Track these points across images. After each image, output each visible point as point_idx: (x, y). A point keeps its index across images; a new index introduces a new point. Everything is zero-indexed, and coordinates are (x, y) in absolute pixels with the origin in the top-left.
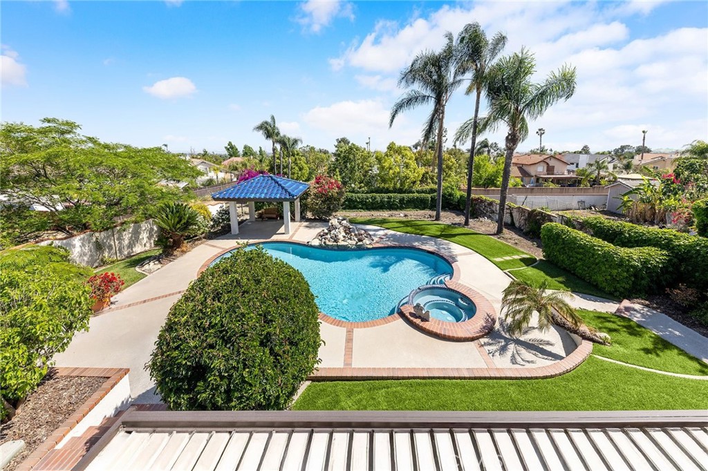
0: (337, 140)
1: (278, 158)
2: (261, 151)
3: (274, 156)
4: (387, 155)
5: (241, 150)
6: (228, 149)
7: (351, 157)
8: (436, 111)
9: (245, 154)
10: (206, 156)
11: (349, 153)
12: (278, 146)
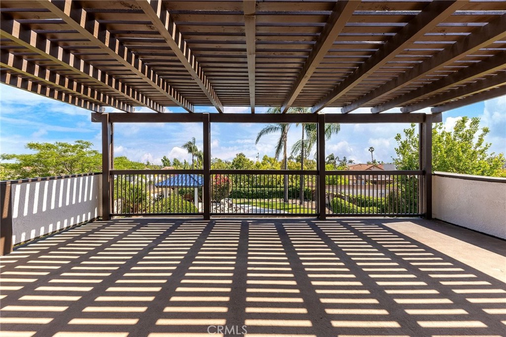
0: (237, 154)
1: (196, 166)
2: (185, 162)
3: (193, 165)
4: (263, 164)
5: (172, 162)
6: (163, 161)
7: (241, 165)
8: (282, 136)
9: (175, 164)
10: (148, 166)
11: (240, 162)
12: (196, 158)
